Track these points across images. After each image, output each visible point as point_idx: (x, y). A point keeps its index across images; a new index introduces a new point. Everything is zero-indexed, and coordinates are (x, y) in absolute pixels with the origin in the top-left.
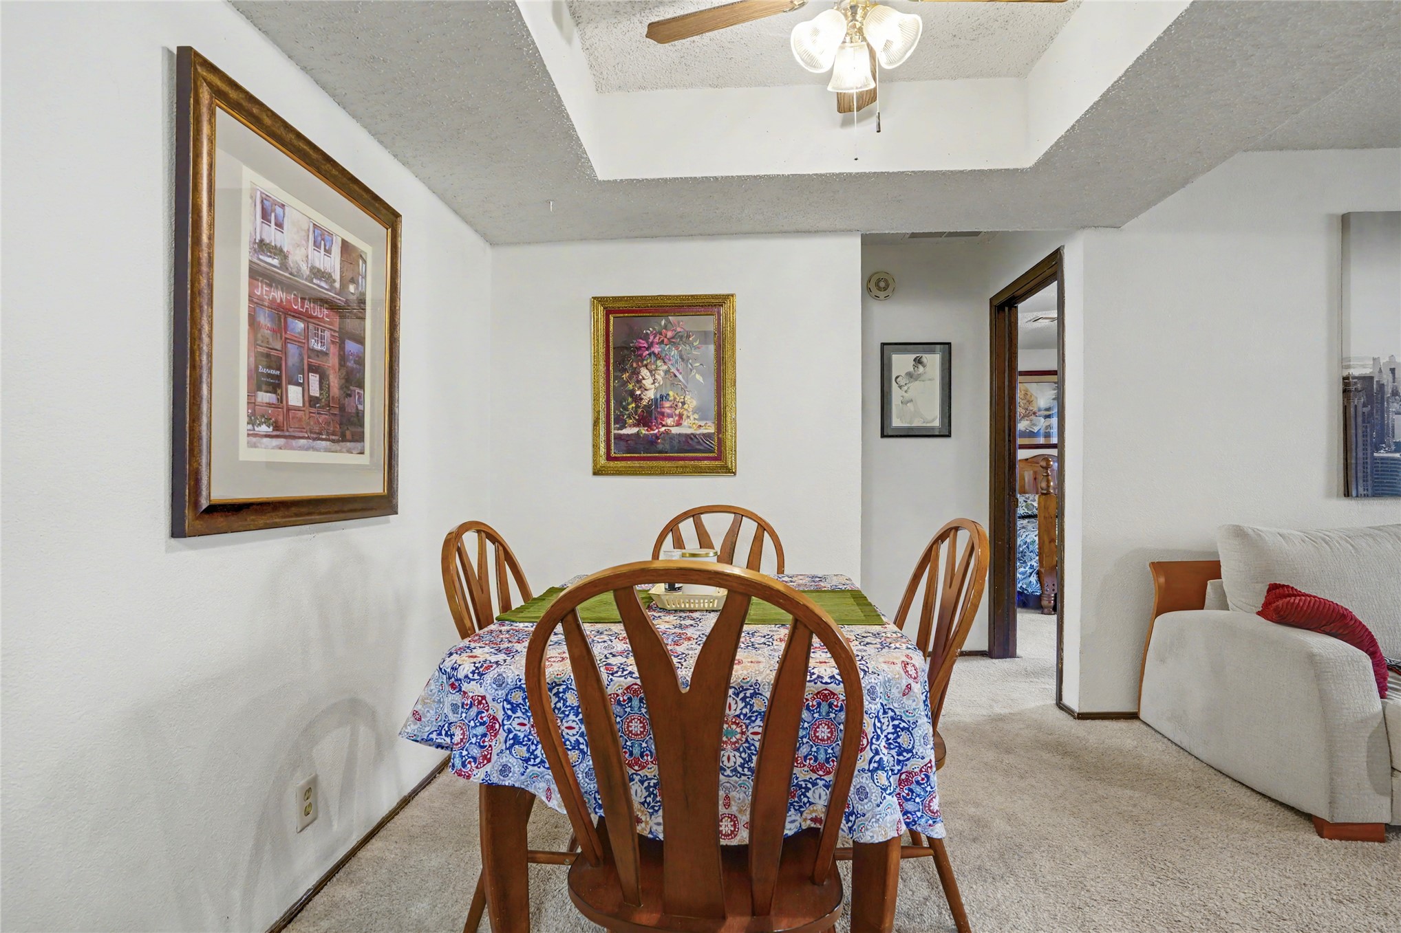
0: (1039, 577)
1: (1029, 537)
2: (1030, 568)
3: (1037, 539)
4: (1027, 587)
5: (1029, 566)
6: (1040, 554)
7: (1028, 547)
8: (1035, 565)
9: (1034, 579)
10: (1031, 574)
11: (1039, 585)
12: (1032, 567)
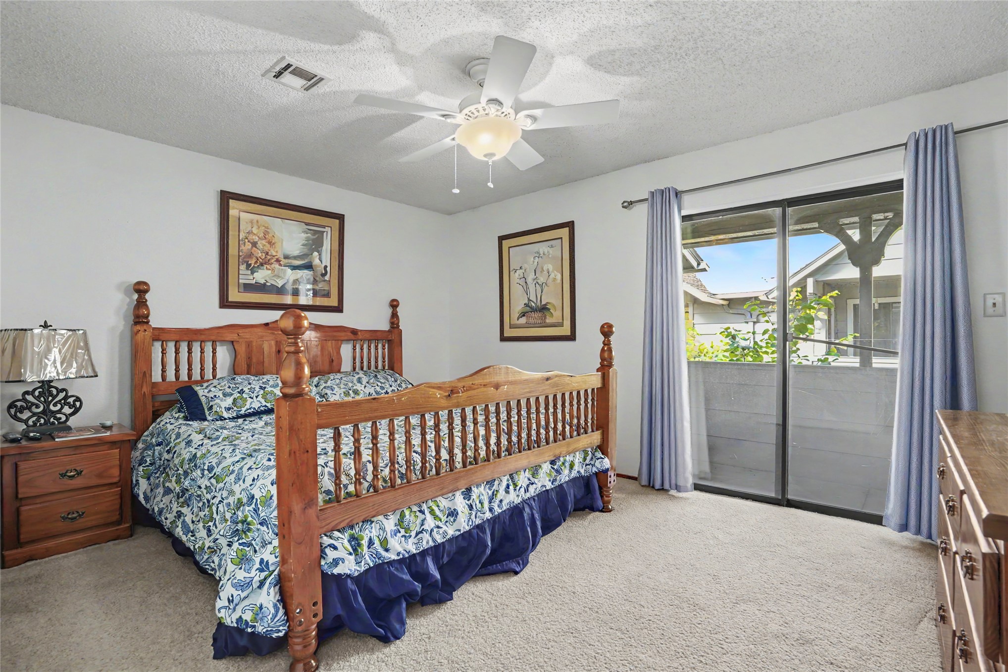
0: (282, 592)
1: (259, 483)
2: (261, 570)
3: (274, 490)
4: (255, 620)
5: (257, 566)
6: (284, 532)
7: (256, 510)
8: (272, 559)
9: (268, 598)
10: (262, 584)
11: (281, 612)
12: (264, 566)
